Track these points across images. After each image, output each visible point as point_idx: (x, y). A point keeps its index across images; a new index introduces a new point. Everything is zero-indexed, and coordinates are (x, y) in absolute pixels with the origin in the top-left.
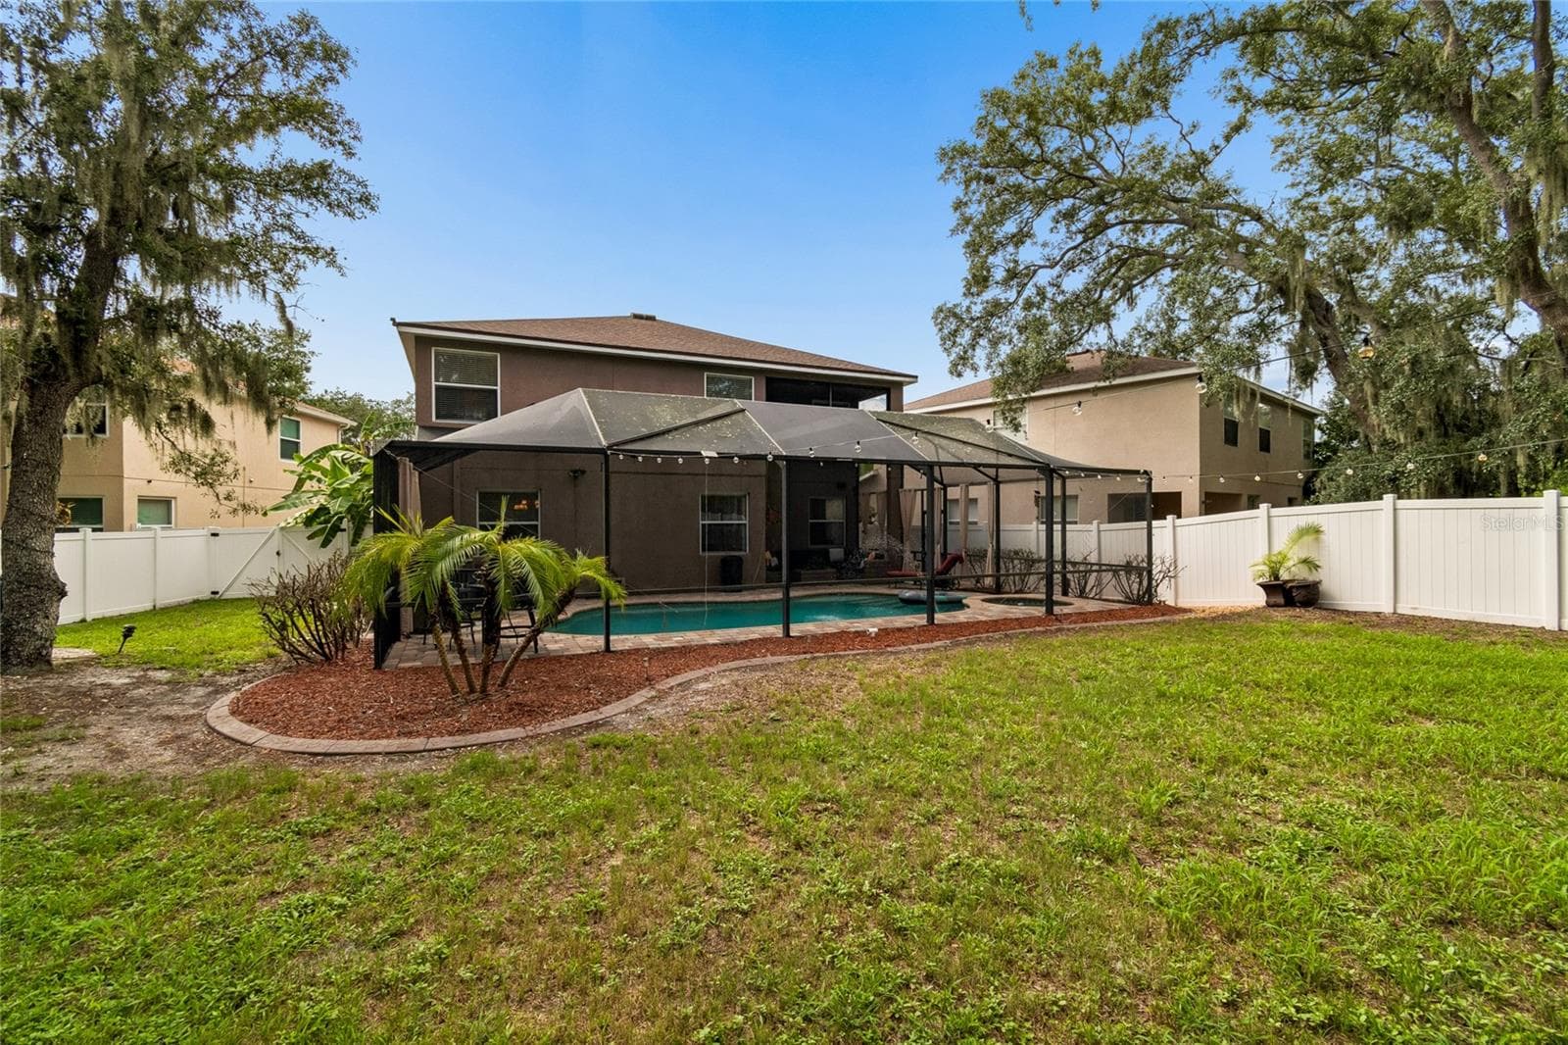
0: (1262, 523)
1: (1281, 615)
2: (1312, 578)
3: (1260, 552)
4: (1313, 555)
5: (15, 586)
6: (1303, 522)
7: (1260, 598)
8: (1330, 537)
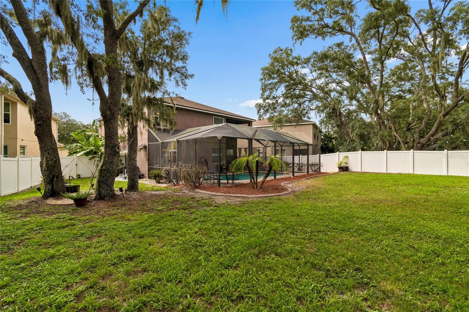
0: (337, 155)
1: (342, 173)
2: (347, 166)
3: (337, 162)
4: (347, 162)
5: (133, 170)
6: (345, 155)
7: (337, 170)
8: (350, 158)
